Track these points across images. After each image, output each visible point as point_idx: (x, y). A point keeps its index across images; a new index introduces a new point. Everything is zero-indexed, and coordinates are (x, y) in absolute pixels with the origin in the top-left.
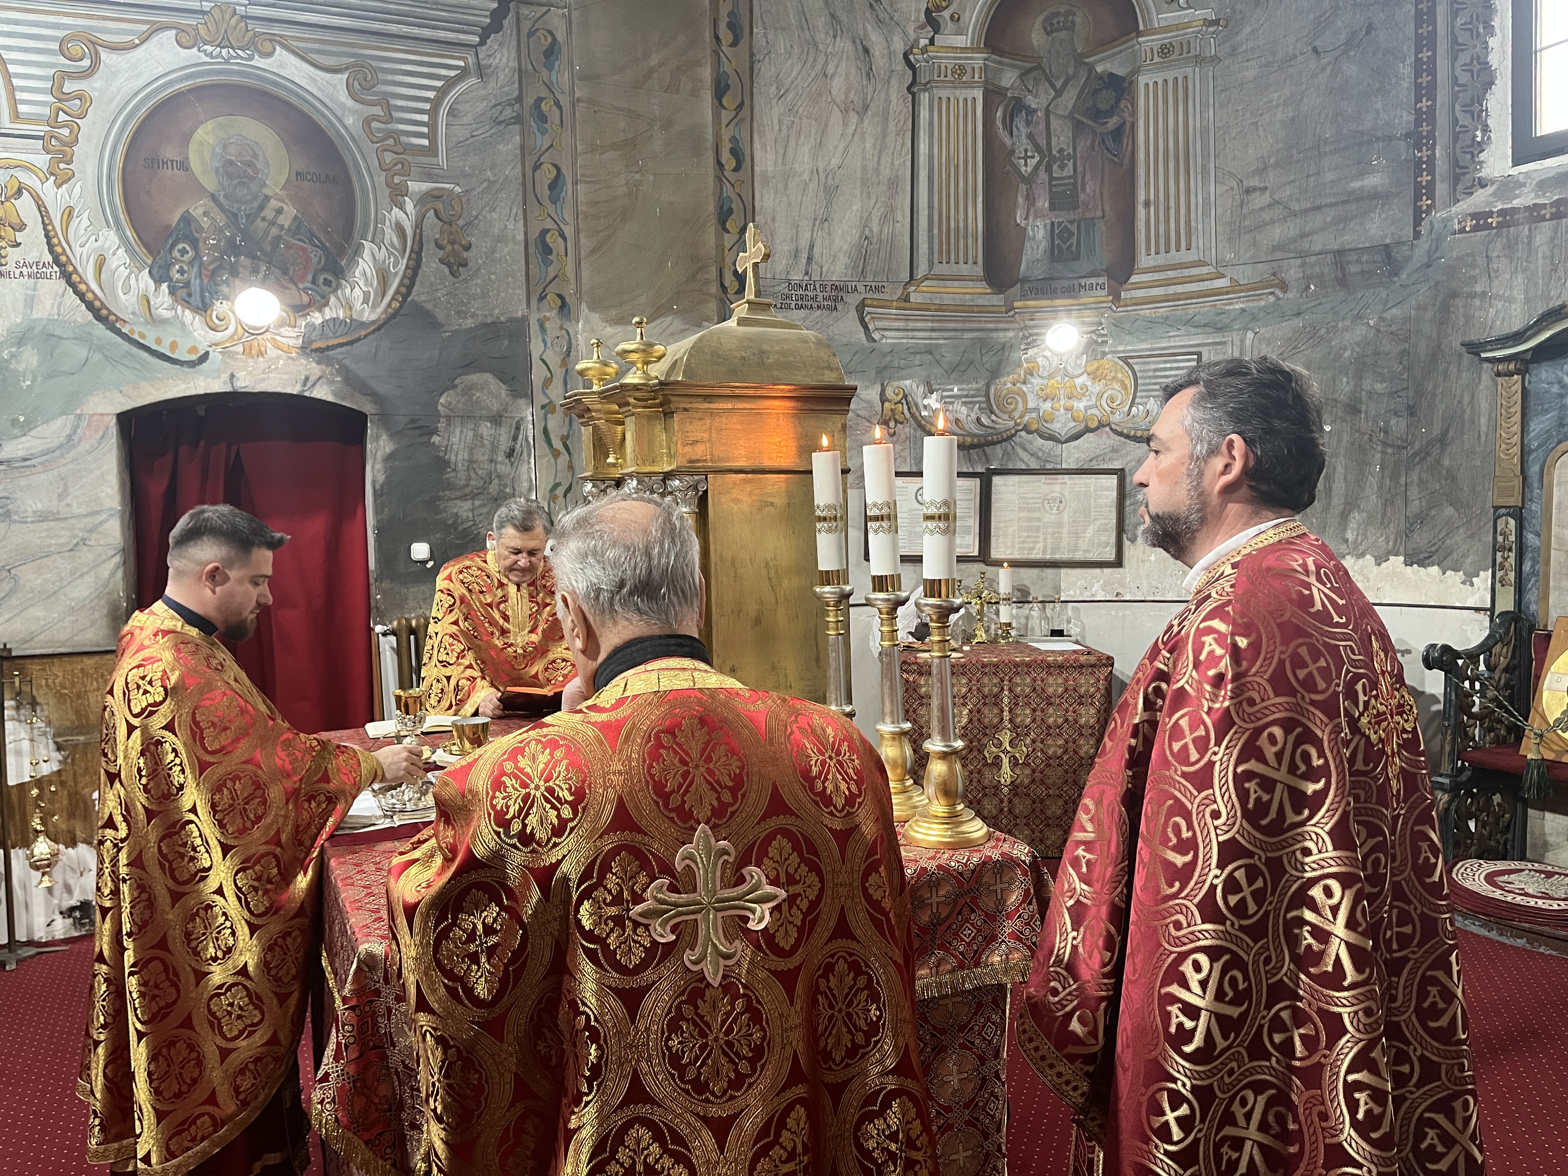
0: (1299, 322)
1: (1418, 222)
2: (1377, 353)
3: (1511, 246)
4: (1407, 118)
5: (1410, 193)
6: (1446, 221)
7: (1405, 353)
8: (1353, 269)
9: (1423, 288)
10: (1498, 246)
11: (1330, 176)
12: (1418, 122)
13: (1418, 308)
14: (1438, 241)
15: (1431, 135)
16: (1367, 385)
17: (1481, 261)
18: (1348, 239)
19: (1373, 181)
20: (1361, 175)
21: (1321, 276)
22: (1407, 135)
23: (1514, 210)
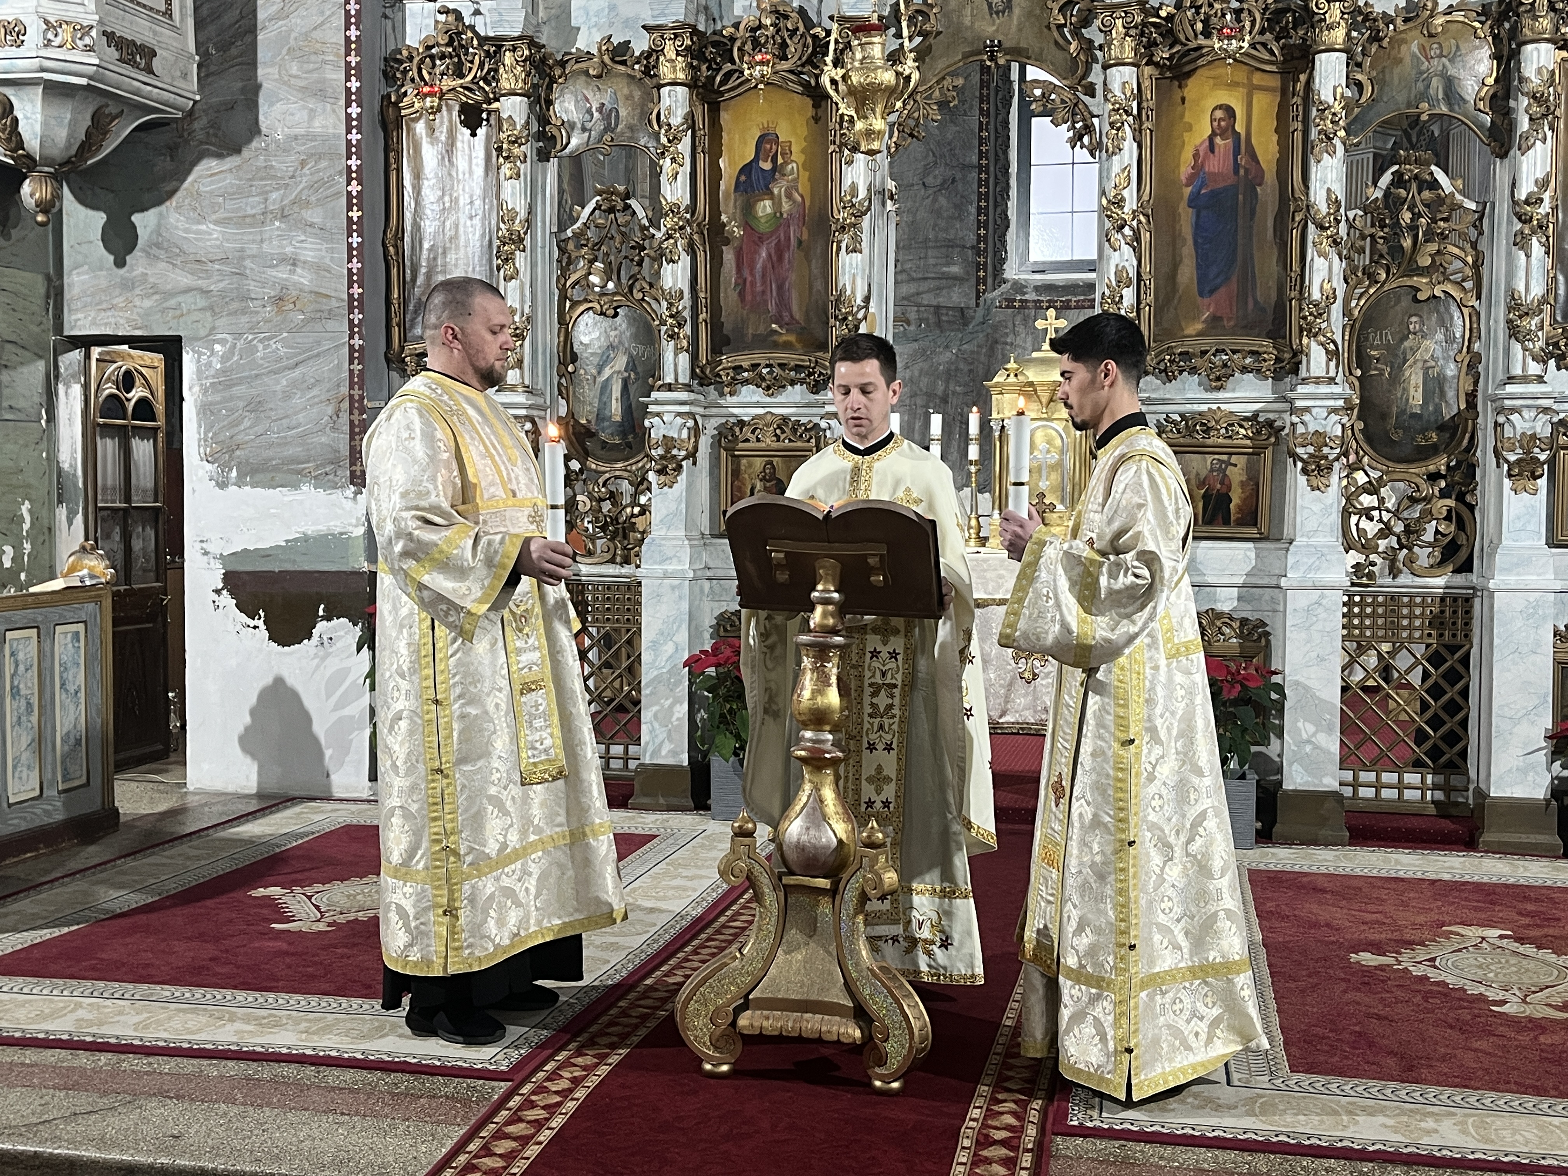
0: (915, 345)
1: (978, 297)
2: (957, 369)
3: (1025, 319)
4: (973, 238)
5: (973, 281)
6: (993, 300)
7: (971, 371)
8: (944, 318)
9: (981, 335)
10: (1018, 320)
11: (931, 261)
12: (979, 242)
13: (979, 346)
14: (988, 309)
15: (986, 249)
16: (951, 387)
17: (1010, 324)
18: (942, 301)
19: (955, 269)
20: (948, 264)
21: (927, 319)
22: (973, 247)
23: (1026, 301)
